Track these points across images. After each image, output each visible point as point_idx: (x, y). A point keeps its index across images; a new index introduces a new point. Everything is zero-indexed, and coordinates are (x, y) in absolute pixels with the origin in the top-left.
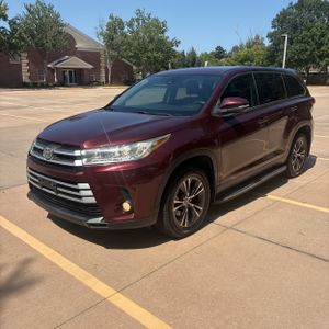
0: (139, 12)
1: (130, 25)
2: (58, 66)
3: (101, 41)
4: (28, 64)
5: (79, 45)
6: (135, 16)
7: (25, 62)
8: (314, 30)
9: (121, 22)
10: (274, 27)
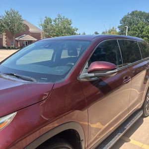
0: (59, 16)
1: (55, 21)
2: (20, 39)
3: (41, 28)
4: (6, 38)
5: (31, 30)
6: (57, 17)
7: (4, 37)
8: (139, 25)
9: (50, 20)
10: (121, 23)
